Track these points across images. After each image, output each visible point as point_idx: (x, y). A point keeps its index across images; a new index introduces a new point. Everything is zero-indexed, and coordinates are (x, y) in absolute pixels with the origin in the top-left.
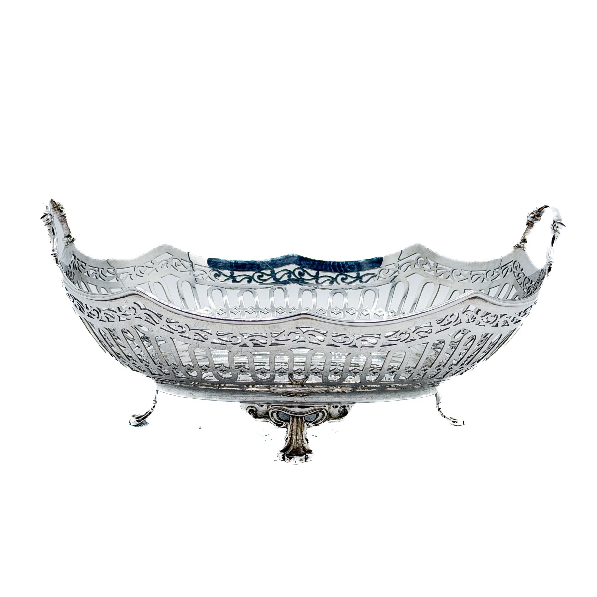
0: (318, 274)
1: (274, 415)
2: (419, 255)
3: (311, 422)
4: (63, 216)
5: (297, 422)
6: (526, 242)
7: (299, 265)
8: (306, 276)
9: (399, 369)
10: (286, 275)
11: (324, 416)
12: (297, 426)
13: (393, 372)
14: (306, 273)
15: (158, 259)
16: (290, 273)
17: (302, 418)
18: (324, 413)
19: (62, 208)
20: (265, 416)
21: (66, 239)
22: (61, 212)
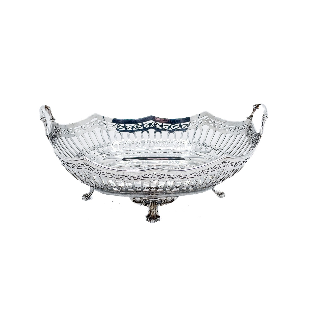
0: (162, 124)
1: (144, 202)
2: (206, 116)
3: (159, 204)
4: (50, 111)
5: (153, 204)
6: (253, 117)
7: (154, 121)
8: (157, 126)
9: (195, 185)
10: (148, 125)
11: (164, 202)
12: (153, 206)
13: (193, 186)
14: (157, 124)
15: (91, 121)
16: (150, 124)
17: (155, 203)
18: (164, 201)
19: (49, 108)
20: (140, 202)
21: (51, 120)
22: (49, 109)
